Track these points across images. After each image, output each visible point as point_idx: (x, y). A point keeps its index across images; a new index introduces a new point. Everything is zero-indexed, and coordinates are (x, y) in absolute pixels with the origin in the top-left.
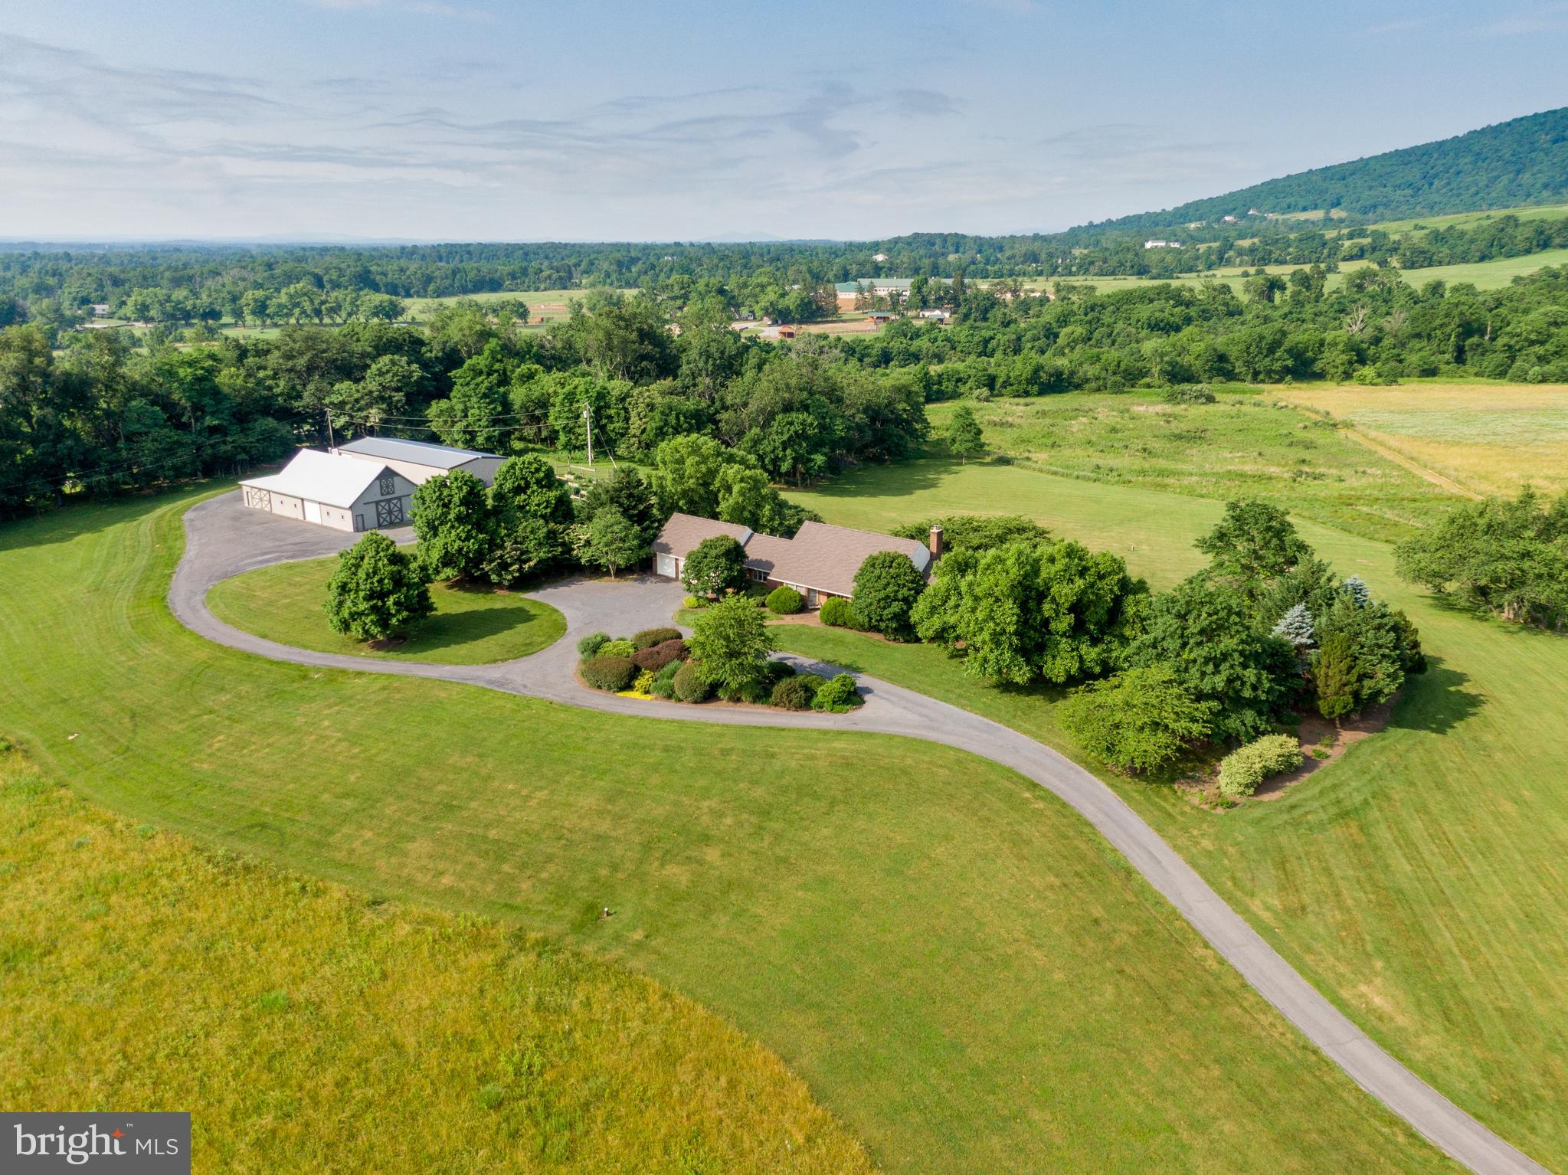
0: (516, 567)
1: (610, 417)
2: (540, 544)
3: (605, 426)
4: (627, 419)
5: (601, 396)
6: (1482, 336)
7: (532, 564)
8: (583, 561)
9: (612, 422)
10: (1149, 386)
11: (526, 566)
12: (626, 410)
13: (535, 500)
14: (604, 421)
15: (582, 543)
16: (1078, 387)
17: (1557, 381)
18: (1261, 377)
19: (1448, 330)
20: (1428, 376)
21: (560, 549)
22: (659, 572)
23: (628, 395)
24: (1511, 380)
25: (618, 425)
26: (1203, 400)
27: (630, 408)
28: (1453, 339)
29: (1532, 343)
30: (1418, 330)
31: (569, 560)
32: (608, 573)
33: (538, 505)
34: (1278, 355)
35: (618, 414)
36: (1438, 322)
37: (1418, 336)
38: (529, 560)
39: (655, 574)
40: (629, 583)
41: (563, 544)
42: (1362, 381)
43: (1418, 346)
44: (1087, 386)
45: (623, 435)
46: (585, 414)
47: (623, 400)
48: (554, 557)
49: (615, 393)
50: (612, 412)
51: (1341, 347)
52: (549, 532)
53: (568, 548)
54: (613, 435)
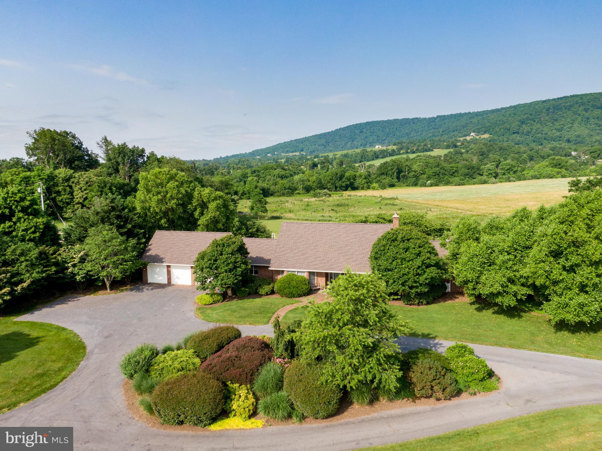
0: (7, 289)
1: (58, 193)
2: (33, 265)
3: (55, 198)
4: (71, 193)
5: (51, 178)
6: (405, 172)
7: (25, 285)
8: (78, 278)
9: (60, 195)
10: (299, 194)
11: (19, 288)
12: (71, 187)
13: (22, 226)
14: (53, 195)
15: (76, 260)
16: (272, 195)
17: (435, 186)
18: (338, 189)
19: (393, 171)
20: (391, 187)
21: (54, 269)
22: (150, 280)
23: (71, 177)
24: (421, 186)
25: (65, 197)
26: (328, 196)
27: (73, 185)
28: (395, 174)
29: (422, 174)
30: (383, 172)
31: (63, 278)
32: (103, 287)
33: (26, 230)
34: (343, 180)
35: (65, 190)
36: (389, 168)
37: (383, 174)
38: (22, 281)
39: (146, 283)
40: (125, 293)
41: (56, 264)
42: (374, 188)
43: (383, 177)
44: (276, 194)
45: (68, 204)
46: (39, 190)
47: (68, 180)
48: (49, 276)
49: (62, 175)
50: (60, 188)
51: (363, 177)
52: (41, 253)
53: (61, 267)
54: (61, 204)
